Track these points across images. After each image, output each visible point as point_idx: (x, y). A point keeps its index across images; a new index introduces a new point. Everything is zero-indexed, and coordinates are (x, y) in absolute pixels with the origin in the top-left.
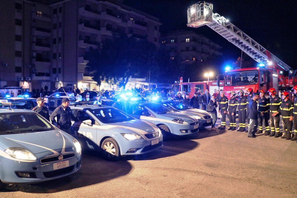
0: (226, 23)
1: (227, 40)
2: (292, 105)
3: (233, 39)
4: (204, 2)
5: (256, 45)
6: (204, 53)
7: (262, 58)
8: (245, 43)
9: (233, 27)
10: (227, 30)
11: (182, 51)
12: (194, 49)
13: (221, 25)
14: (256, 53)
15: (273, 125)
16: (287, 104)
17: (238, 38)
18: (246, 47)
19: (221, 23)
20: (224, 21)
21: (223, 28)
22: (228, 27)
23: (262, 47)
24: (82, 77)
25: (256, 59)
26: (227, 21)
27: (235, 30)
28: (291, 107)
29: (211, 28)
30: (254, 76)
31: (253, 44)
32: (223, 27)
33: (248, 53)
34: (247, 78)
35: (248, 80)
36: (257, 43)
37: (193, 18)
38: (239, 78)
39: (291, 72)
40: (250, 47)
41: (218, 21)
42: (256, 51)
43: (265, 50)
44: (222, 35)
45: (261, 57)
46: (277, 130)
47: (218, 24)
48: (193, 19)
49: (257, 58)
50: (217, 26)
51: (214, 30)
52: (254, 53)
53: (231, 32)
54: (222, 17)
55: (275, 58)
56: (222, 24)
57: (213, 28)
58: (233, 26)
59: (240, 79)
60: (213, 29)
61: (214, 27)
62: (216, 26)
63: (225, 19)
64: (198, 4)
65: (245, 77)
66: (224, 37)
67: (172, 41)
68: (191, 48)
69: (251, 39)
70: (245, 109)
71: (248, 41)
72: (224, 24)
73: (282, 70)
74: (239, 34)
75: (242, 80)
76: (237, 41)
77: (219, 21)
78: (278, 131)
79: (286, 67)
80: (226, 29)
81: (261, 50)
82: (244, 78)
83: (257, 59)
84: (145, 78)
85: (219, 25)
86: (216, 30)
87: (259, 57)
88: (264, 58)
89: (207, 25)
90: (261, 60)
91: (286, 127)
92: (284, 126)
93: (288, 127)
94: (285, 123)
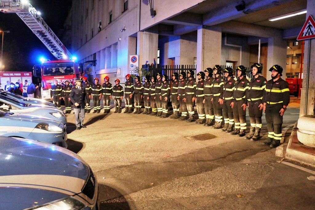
0: (37, 15)
1: (32, 32)
3: (38, 31)
7: (60, 52)
8: (49, 37)
9: (42, 19)
10: (38, 23)
13: (33, 15)
14: (55, 47)
17: (44, 30)
18: (49, 41)
20: (35, 13)
21: (34, 19)
22: (38, 19)
23: (60, 41)
26: (39, 13)
27: (43, 24)
29: (20, 16)
30: (66, 68)
31: (55, 38)
33: (47, 46)
34: (59, 69)
35: (60, 71)
36: (57, 37)
37: (6, 2)
40: (52, 40)
41: (31, 11)
42: (56, 44)
43: (62, 44)
44: (29, 25)
45: (59, 51)
47: (30, 15)
48: (7, 4)
51: (22, 19)
52: (53, 46)
53: (40, 24)
54: (34, 8)
57: (22, 17)
59: (52, 70)
60: (21, 18)
61: (24, 16)
62: (27, 16)
63: (36, 11)
66: (30, 28)
69: (53, 34)
71: (51, 35)
72: (35, 16)
74: (45, 27)
75: (54, 71)
76: (42, 34)
80: (36, 21)
81: (60, 45)
83: (54, 52)
85: (30, 16)
86: (24, 20)
87: (56, 50)
88: (61, 52)
89: (17, 13)
90: (57, 53)
91: (117, 105)
92: (116, 104)
93: (119, 104)
94: (117, 101)
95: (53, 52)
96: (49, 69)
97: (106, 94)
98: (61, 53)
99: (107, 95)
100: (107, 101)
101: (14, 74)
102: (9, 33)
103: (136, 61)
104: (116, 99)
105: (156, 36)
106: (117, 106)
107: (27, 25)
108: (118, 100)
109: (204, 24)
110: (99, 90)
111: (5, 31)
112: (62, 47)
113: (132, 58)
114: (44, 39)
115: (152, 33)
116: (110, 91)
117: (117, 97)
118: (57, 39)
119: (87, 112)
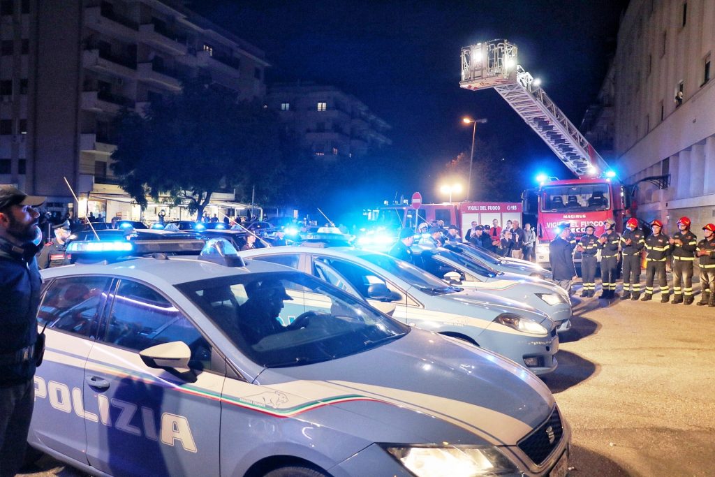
0: (532, 88)
1: (523, 120)
3: (535, 119)
4: (506, 41)
5: (574, 133)
6: (359, 138)
7: (581, 160)
8: (558, 128)
9: (543, 94)
10: (534, 102)
11: (308, 131)
12: (337, 128)
13: (525, 88)
14: (571, 149)
15: (679, 283)
17: (548, 116)
18: (557, 138)
19: (525, 85)
20: (530, 83)
21: (527, 96)
22: (535, 95)
23: (582, 137)
24: (92, 185)
26: (537, 82)
27: (545, 103)
29: (500, 93)
30: (591, 195)
31: (570, 130)
32: (527, 93)
33: (554, 148)
34: (576, 199)
35: (578, 202)
36: (575, 129)
37: (477, 70)
40: (565, 135)
41: (521, 81)
42: (573, 144)
43: (587, 143)
44: (517, 109)
45: (579, 157)
46: (688, 291)
47: (519, 88)
48: (477, 74)
49: (569, 158)
50: (517, 91)
51: (505, 98)
52: (566, 149)
53: (538, 104)
54: (528, 73)
56: (527, 87)
57: (504, 94)
58: (542, 92)
59: (561, 199)
60: (503, 96)
61: (508, 92)
62: (514, 90)
63: (532, 78)
64: (491, 43)
65: (573, 197)
66: (519, 113)
67: (283, 105)
68: (328, 126)
69: (567, 121)
71: (563, 124)
72: (530, 88)
74: (550, 109)
75: (566, 202)
76: (543, 123)
77: (523, 80)
78: (689, 294)
80: (531, 98)
81: (582, 144)
83: (568, 160)
84: (233, 193)
85: (520, 90)
86: (508, 98)
87: (574, 156)
88: (584, 159)
89: (495, 88)
90: (574, 163)
91: (707, 286)
92: (704, 284)
93: (712, 285)
94: (707, 277)
95: (566, 161)
96: (555, 198)
97: (682, 258)
98: (585, 162)
99: (683, 261)
100: (685, 276)
101: (487, 208)
102: (485, 124)
104: (705, 272)
106: (707, 290)
107: (515, 108)
108: (709, 275)
110: (662, 250)
111: (479, 121)
112: (585, 149)
114: (548, 133)
117: (707, 267)
118: (576, 131)
119: (631, 296)
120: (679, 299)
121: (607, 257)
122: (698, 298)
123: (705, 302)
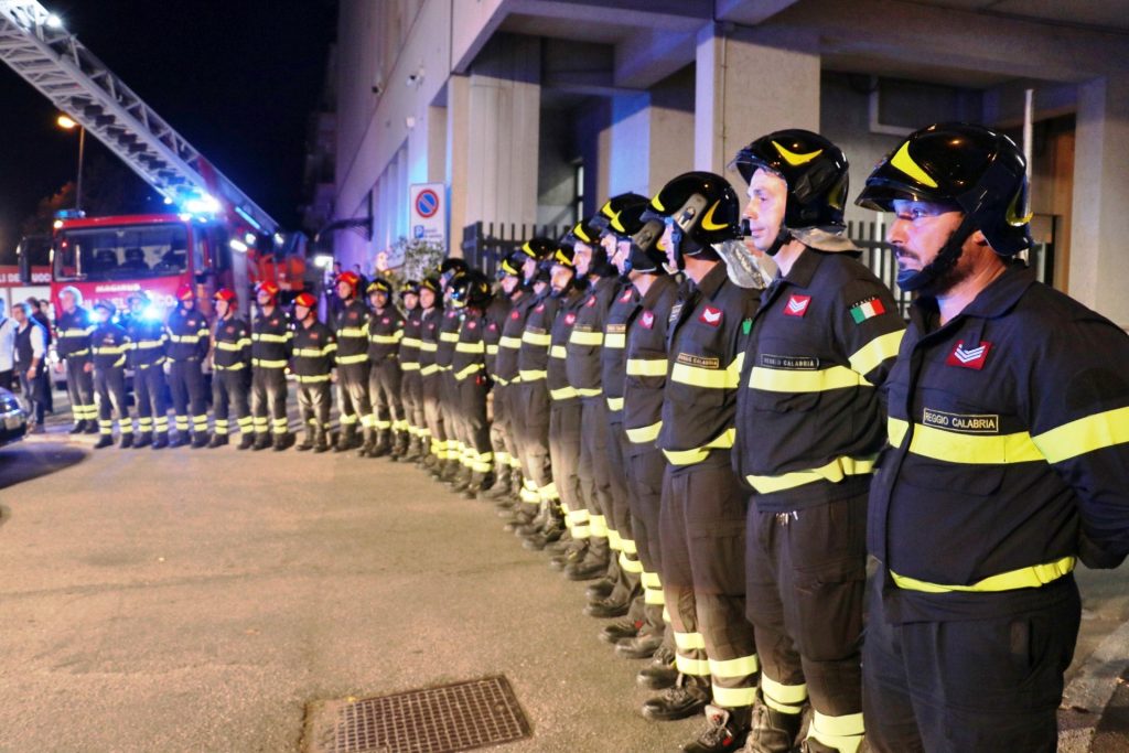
0: (47, 31)
2: (330, 339)
5: (163, 133)
7: (186, 184)
8: (123, 120)
9: (79, 50)
13: (26, 30)
14: (163, 164)
15: (263, 411)
16: (314, 336)
17: (97, 96)
18: (128, 140)
19: (27, 24)
20: (40, 21)
21: (34, 48)
22: (59, 49)
23: (185, 143)
25: (160, 186)
26: (55, 21)
27: (86, 68)
28: (326, 343)
30: (170, 248)
31: (154, 128)
32: (33, 43)
33: (132, 162)
34: (141, 255)
35: (146, 260)
36: (166, 125)
38: (109, 252)
39: (279, 239)
40: (144, 136)
41: (13, 13)
42: (163, 154)
43: (195, 154)
45: (182, 179)
46: (282, 426)
47: (11, 27)
49: (165, 182)
50: (9, 33)
52: (154, 163)
53: (70, 69)
55: (228, 186)
56: (33, 29)
58: (75, 45)
59: (113, 256)
63: (45, 12)
66: (37, 86)
69: (145, 109)
70: (159, 362)
71: (135, 113)
72: (40, 33)
73: (251, 229)
74: (100, 82)
75: (121, 259)
76: (92, 109)
77: (18, 13)
78: (283, 430)
79: (263, 222)
80: (47, 54)
81: (184, 155)
82: (128, 254)
83: (164, 185)
85: (14, 32)
87: (173, 178)
91: (310, 414)
92: (306, 410)
93: (318, 411)
94: (308, 396)
96: (100, 254)
98: (197, 190)
99: (266, 369)
103: (435, 211)
104: (305, 388)
105: (526, 98)
106: (313, 421)
107: (22, 74)
108: (313, 392)
109: (720, 16)
110: (233, 347)
112: (192, 165)
113: (419, 196)
114: (109, 131)
115: (507, 83)
116: (282, 351)
117: (307, 379)
118: (168, 130)
119: (193, 439)
120: (267, 441)
121: (144, 367)
122: (301, 439)
123: (309, 444)
